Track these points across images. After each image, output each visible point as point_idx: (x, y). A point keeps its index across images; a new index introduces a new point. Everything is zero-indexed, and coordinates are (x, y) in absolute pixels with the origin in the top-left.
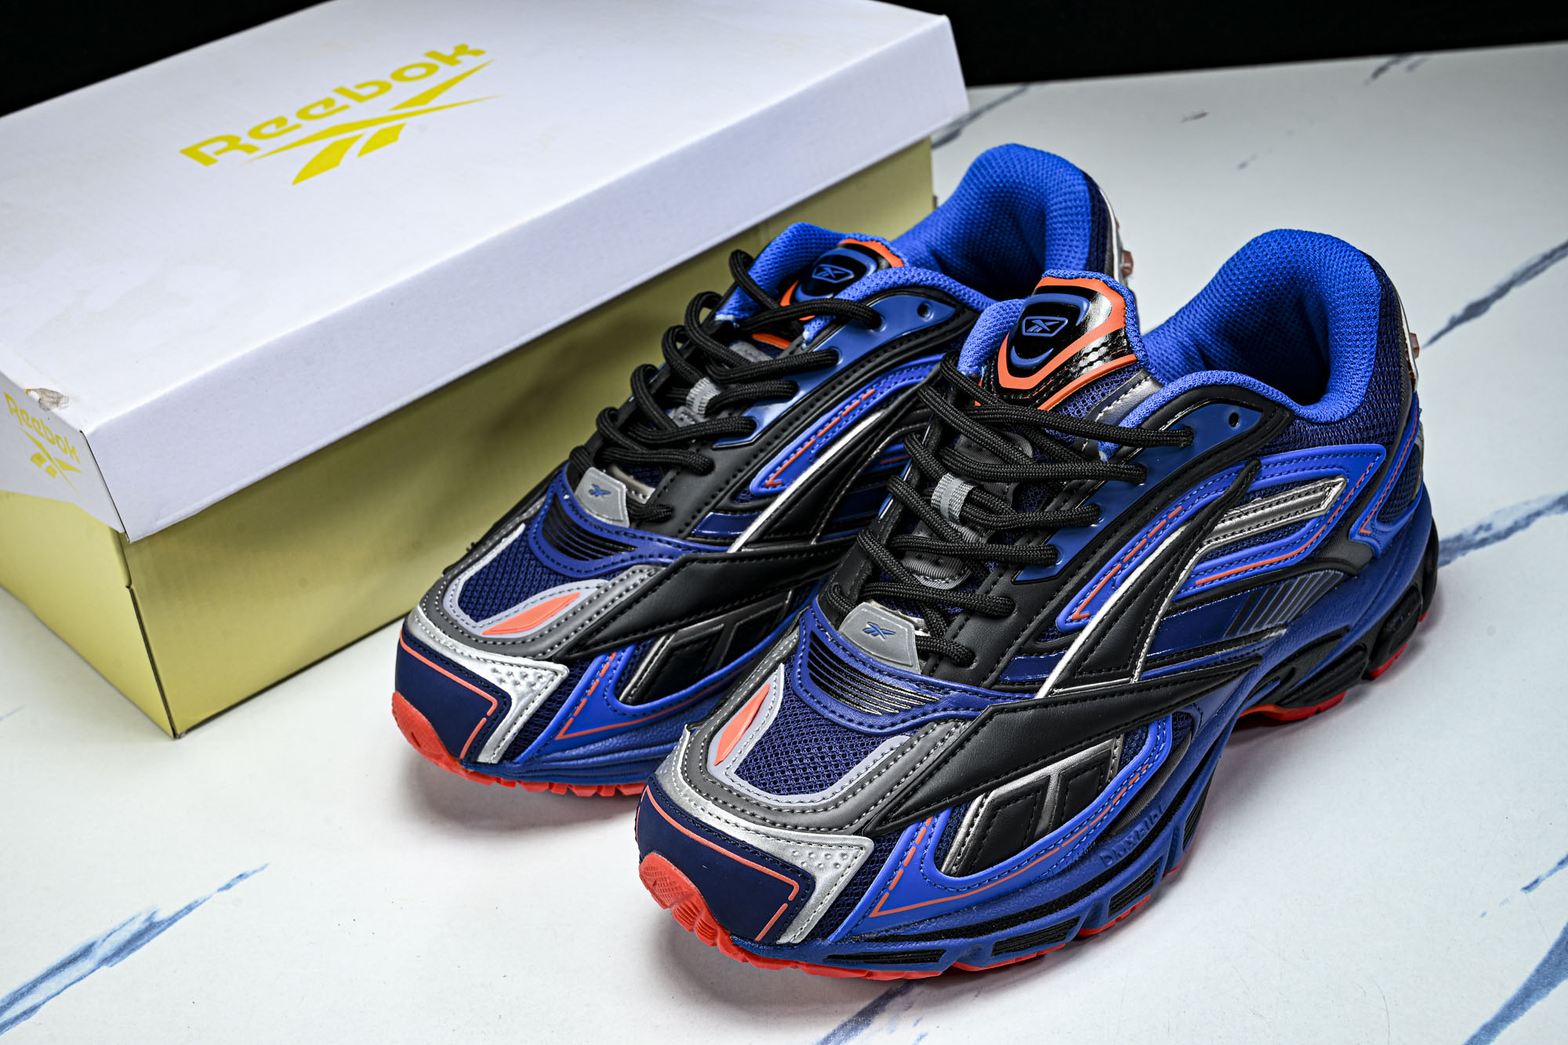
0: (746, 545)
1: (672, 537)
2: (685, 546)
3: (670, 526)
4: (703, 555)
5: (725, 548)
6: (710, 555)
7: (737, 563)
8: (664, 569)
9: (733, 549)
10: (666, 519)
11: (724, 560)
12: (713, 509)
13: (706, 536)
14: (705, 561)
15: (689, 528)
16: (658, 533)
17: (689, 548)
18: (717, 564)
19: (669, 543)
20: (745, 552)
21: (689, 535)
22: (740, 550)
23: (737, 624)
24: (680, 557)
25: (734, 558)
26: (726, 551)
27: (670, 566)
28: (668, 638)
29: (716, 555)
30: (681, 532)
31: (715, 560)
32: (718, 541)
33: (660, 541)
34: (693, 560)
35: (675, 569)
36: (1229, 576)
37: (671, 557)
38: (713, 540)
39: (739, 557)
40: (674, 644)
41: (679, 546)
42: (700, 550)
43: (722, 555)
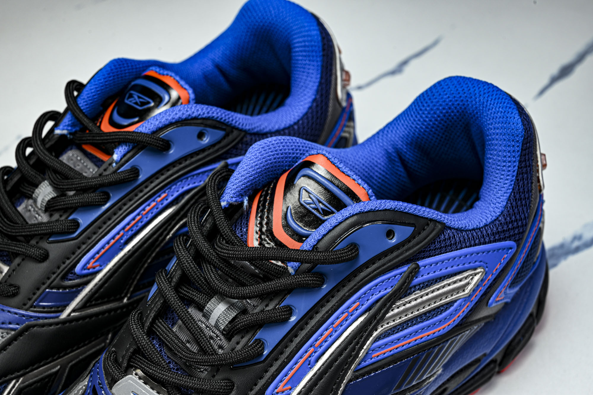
0: (74, 311)
1: (19, 308)
2: (28, 316)
3: (17, 300)
4: (41, 321)
5: (58, 314)
6: (46, 321)
7: (67, 324)
8: (13, 333)
9: (64, 315)
10: (15, 295)
11: (57, 324)
12: (49, 287)
13: (44, 307)
14: (43, 326)
15: (31, 302)
16: (7, 305)
17: (31, 317)
18: (52, 327)
19: (16, 314)
20: (72, 316)
21: (31, 307)
22: (69, 315)
23: (70, 364)
24: (24, 325)
25: (64, 322)
26: (58, 317)
27: (17, 331)
28: (17, 381)
29: (51, 321)
30: (25, 305)
31: (50, 325)
32: (53, 309)
33: (9, 312)
34: (34, 326)
35: (21, 333)
36: (397, 348)
37: (18, 324)
38: (49, 310)
39: (69, 320)
40: (22, 385)
41: (23, 315)
42: (39, 318)
43: (56, 320)
